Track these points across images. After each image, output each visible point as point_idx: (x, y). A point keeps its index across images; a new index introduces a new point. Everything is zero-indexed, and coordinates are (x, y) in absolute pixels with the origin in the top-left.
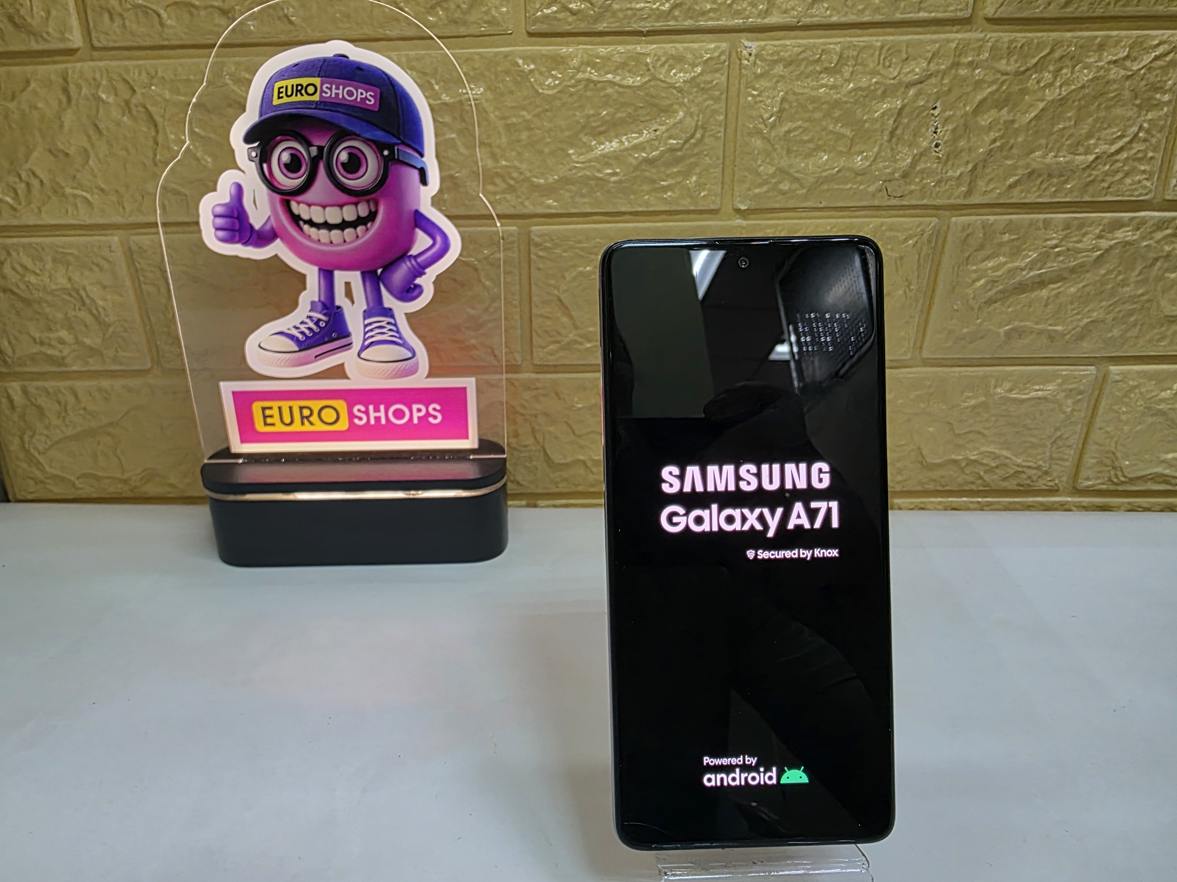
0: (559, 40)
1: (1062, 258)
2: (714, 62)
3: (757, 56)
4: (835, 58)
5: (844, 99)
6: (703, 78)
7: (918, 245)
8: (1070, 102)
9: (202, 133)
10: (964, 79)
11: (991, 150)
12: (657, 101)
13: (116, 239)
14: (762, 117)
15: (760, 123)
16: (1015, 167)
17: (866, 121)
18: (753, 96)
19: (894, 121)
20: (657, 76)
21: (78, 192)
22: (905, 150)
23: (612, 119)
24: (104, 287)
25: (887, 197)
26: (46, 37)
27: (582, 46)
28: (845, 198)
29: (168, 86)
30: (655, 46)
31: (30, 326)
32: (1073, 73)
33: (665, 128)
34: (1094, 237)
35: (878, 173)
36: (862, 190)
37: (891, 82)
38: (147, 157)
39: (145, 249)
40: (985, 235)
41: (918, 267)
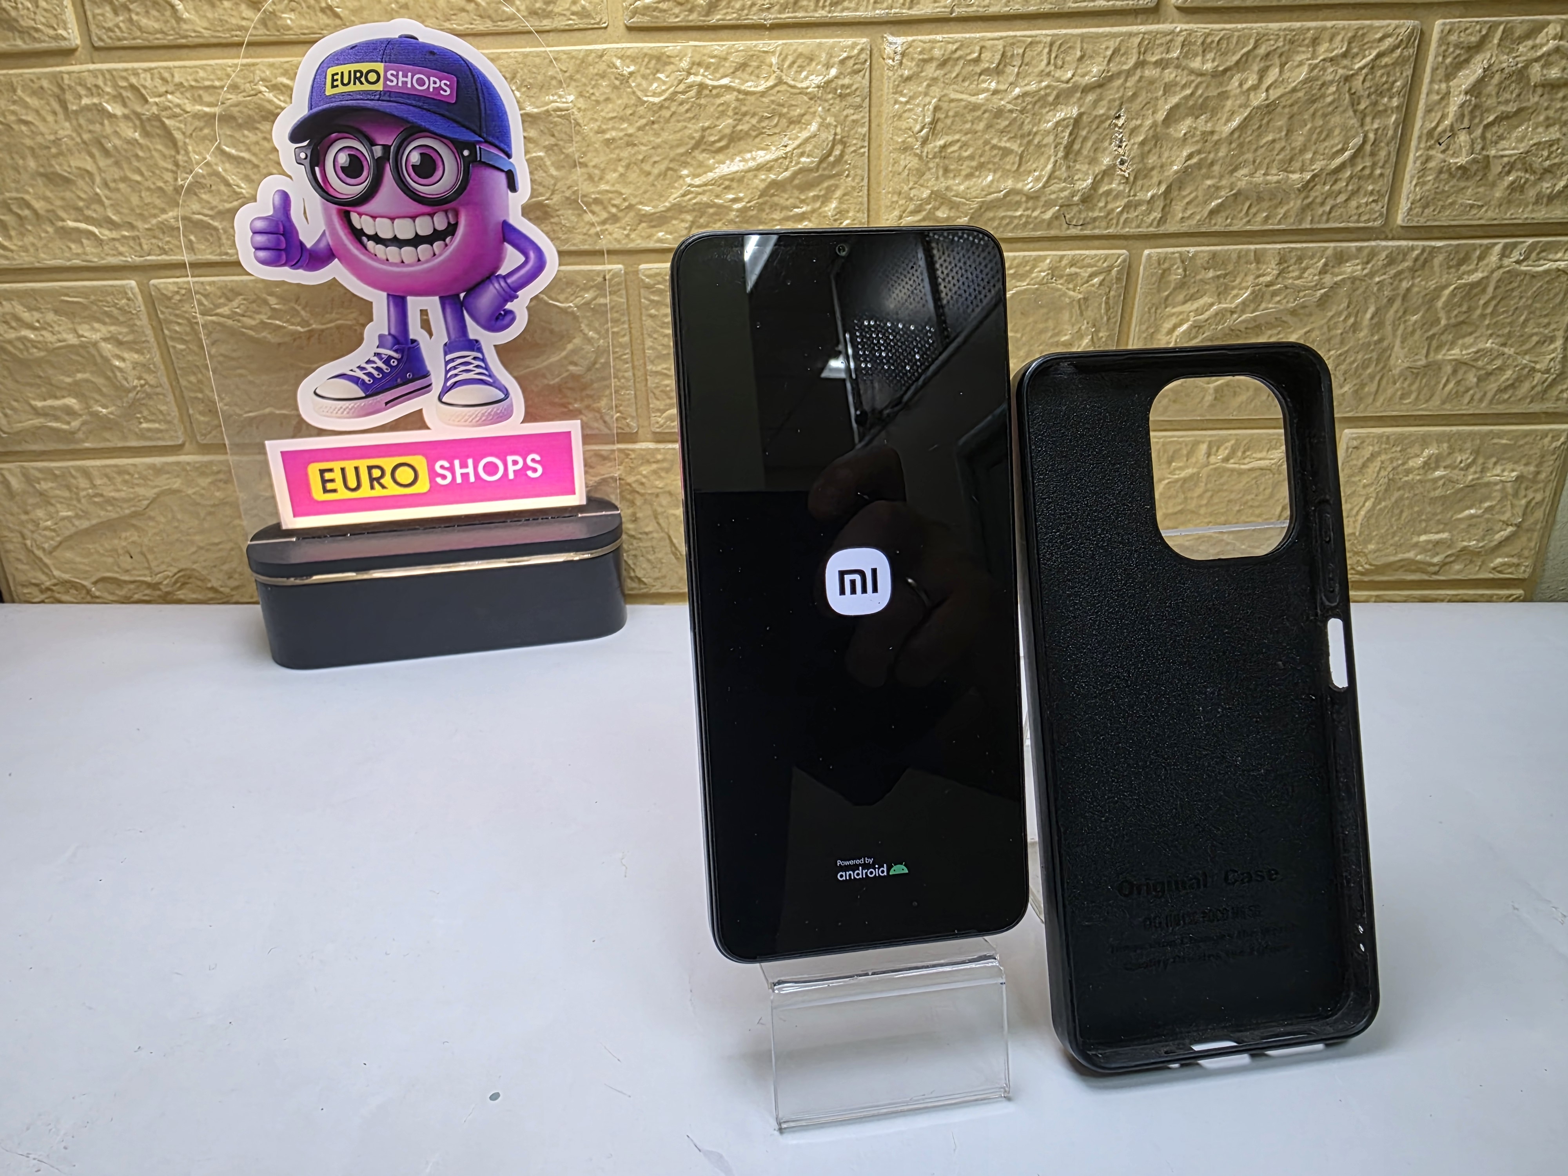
0: (665, 35)
1: (1278, 298)
2: (852, 62)
3: (903, 54)
4: (998, 57)
5: (1009, 107)
6: (840, 82)
7: (1106, 283)
8: (1279, 109)
9: (233, 151)
10: (1152, 82)
11: (1187, 168)
12: (785, 110)
13: (133, 283)
14: (910, 129)
15: (910, 137)
16: (1218, 188)
17: (1036, 134)
18: (901, 103)
19: (1070, 134)
20: (784, 78)
21: (83, 226)
22: (1085, 168)
23: (733, 132)
24: (119, 343)
25: (1065, 226)
26: (36, 35)
27: (692, 43)
28: (1016, 227)
29: (188, 95)
30: (780, 42)
31: (29, 393)
32: (1281, 72)
33: (797, 142)
34: (1317, 272)
35: (1053, 196)
36: (1036, 218)
37: (1065, 85)
38: (166, 182)
39: (170, 295)
40: (1185, 270)
41: (1107, 310)
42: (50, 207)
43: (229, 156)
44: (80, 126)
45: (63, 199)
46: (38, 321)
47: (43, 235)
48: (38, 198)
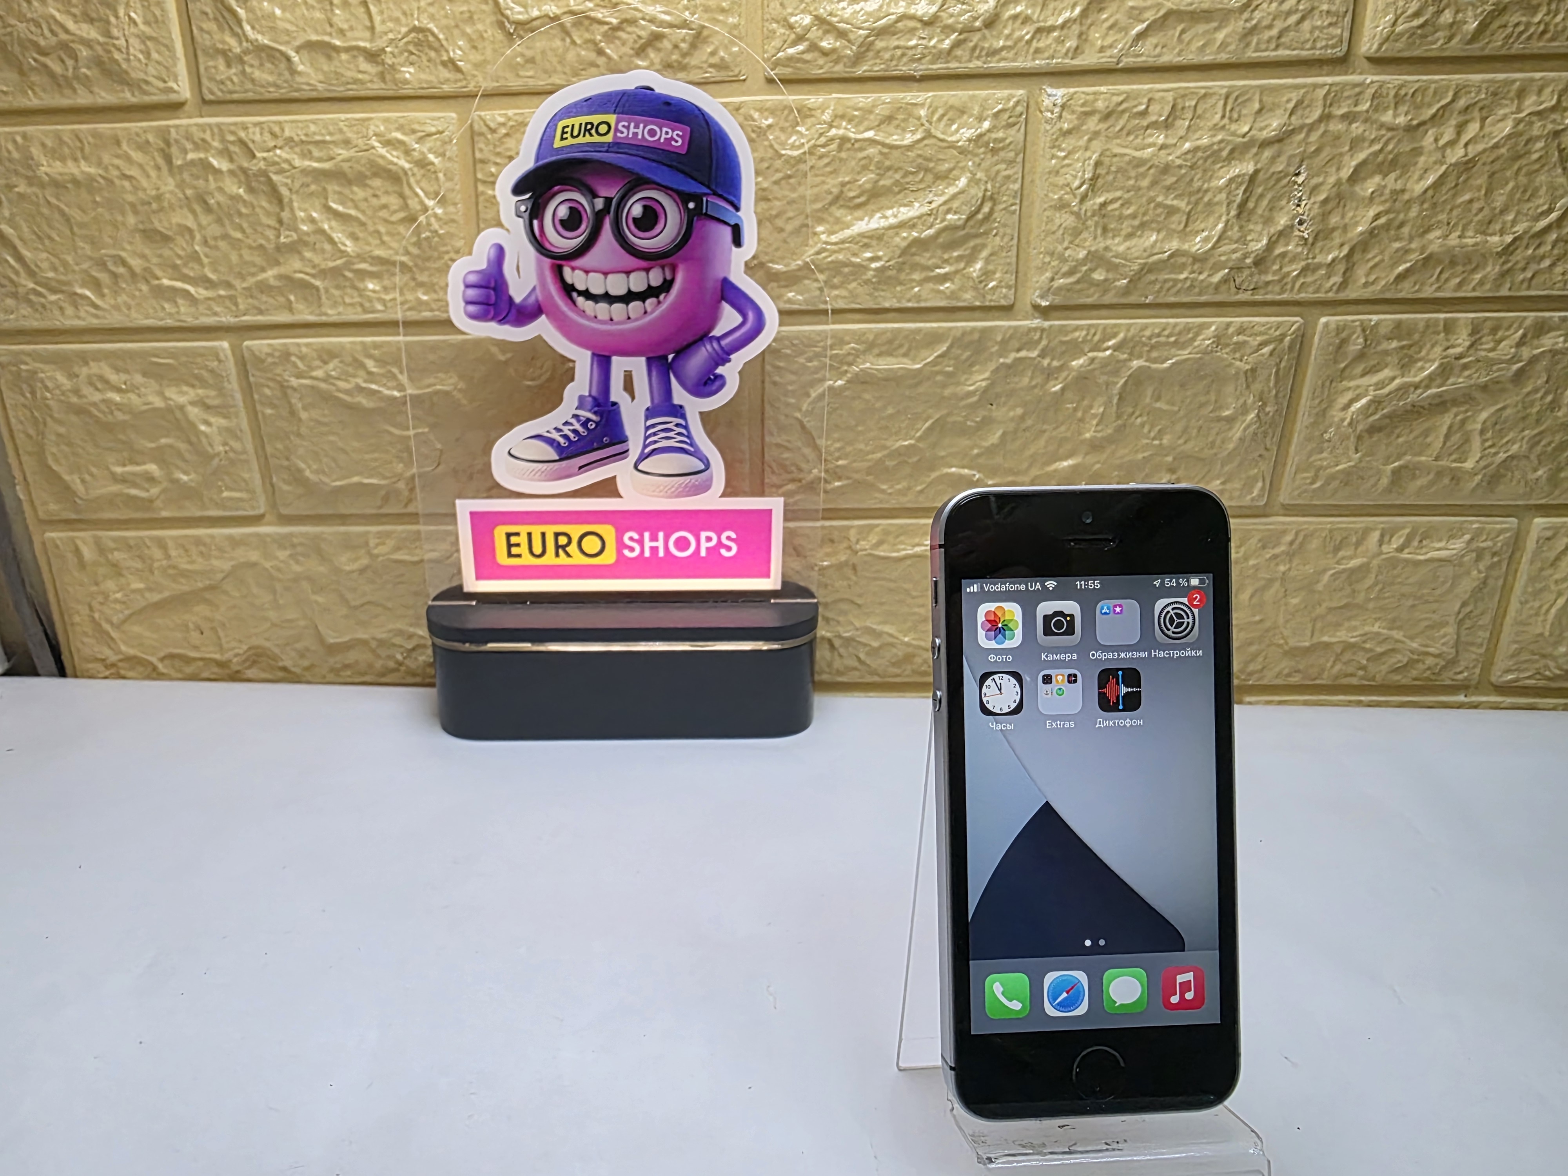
0: (806, 88)
1: (1470, 372)
2: (1006, 116)
3: (1063, 107)
4: (1167, 109)
5: (1179, 162)
6: (994, 136)
7: (1277, 353)
8: (1478, 167)
9: (340, 208)
10: (1338, 138)
11: (1374, 228)
12: (931, 165)
13: (225, 344)
14: (1068, 185)
15: (1067, 193)
16: (1407, 251)
17: (1207, 191)
18: (1058, 157)
19: (1245, 191)
20: (933, 131)
21: (179, 284)
22: (1259, 227)
23: (874, 187)
24: (207, 407)
25: (1233, 290)
26: (144, 87)
27: (834, 95)
28: (1178, 292)
29: (297, 149)
30: (930, 94)
31: (110, 458)
32: (1482, 128)
33: (943, 199)
34: (1513, 343)
35: (1223, 258)
36: (1202, 281)
37: (1240, 139)
38: (268, 239)
39: (263, 356)
40: (1366, 340)
41: (1276, 383)
42: (147, 265)
43: (336, 214)
44: (183, 181)
45: (160, 256)
46: (125, 384)
47: (137, 293)
48: (135, 253)
